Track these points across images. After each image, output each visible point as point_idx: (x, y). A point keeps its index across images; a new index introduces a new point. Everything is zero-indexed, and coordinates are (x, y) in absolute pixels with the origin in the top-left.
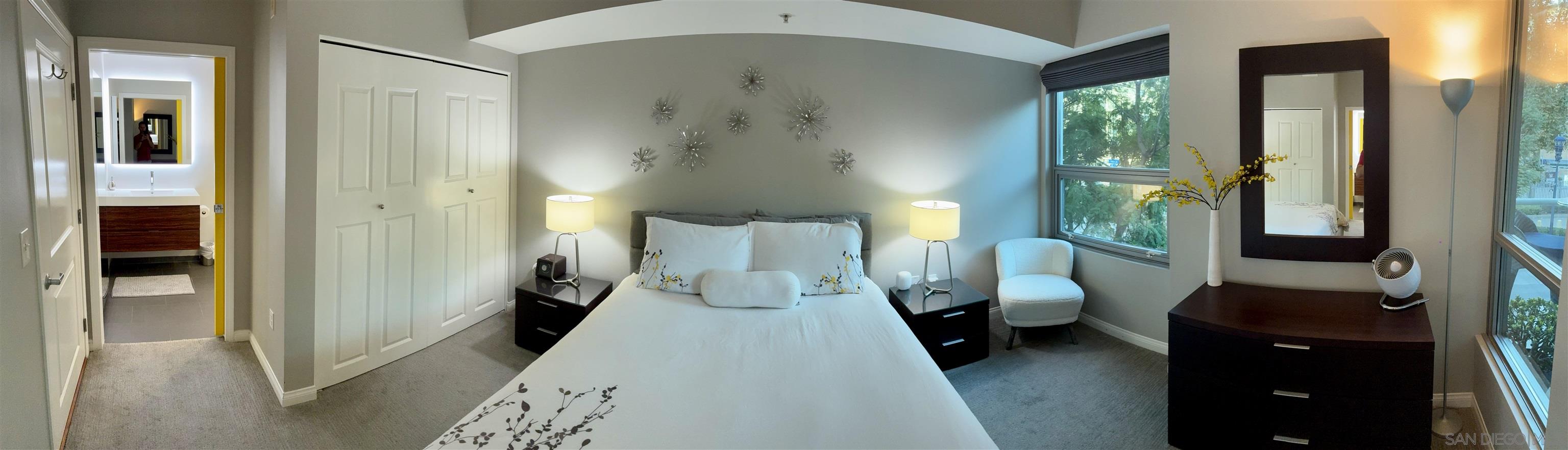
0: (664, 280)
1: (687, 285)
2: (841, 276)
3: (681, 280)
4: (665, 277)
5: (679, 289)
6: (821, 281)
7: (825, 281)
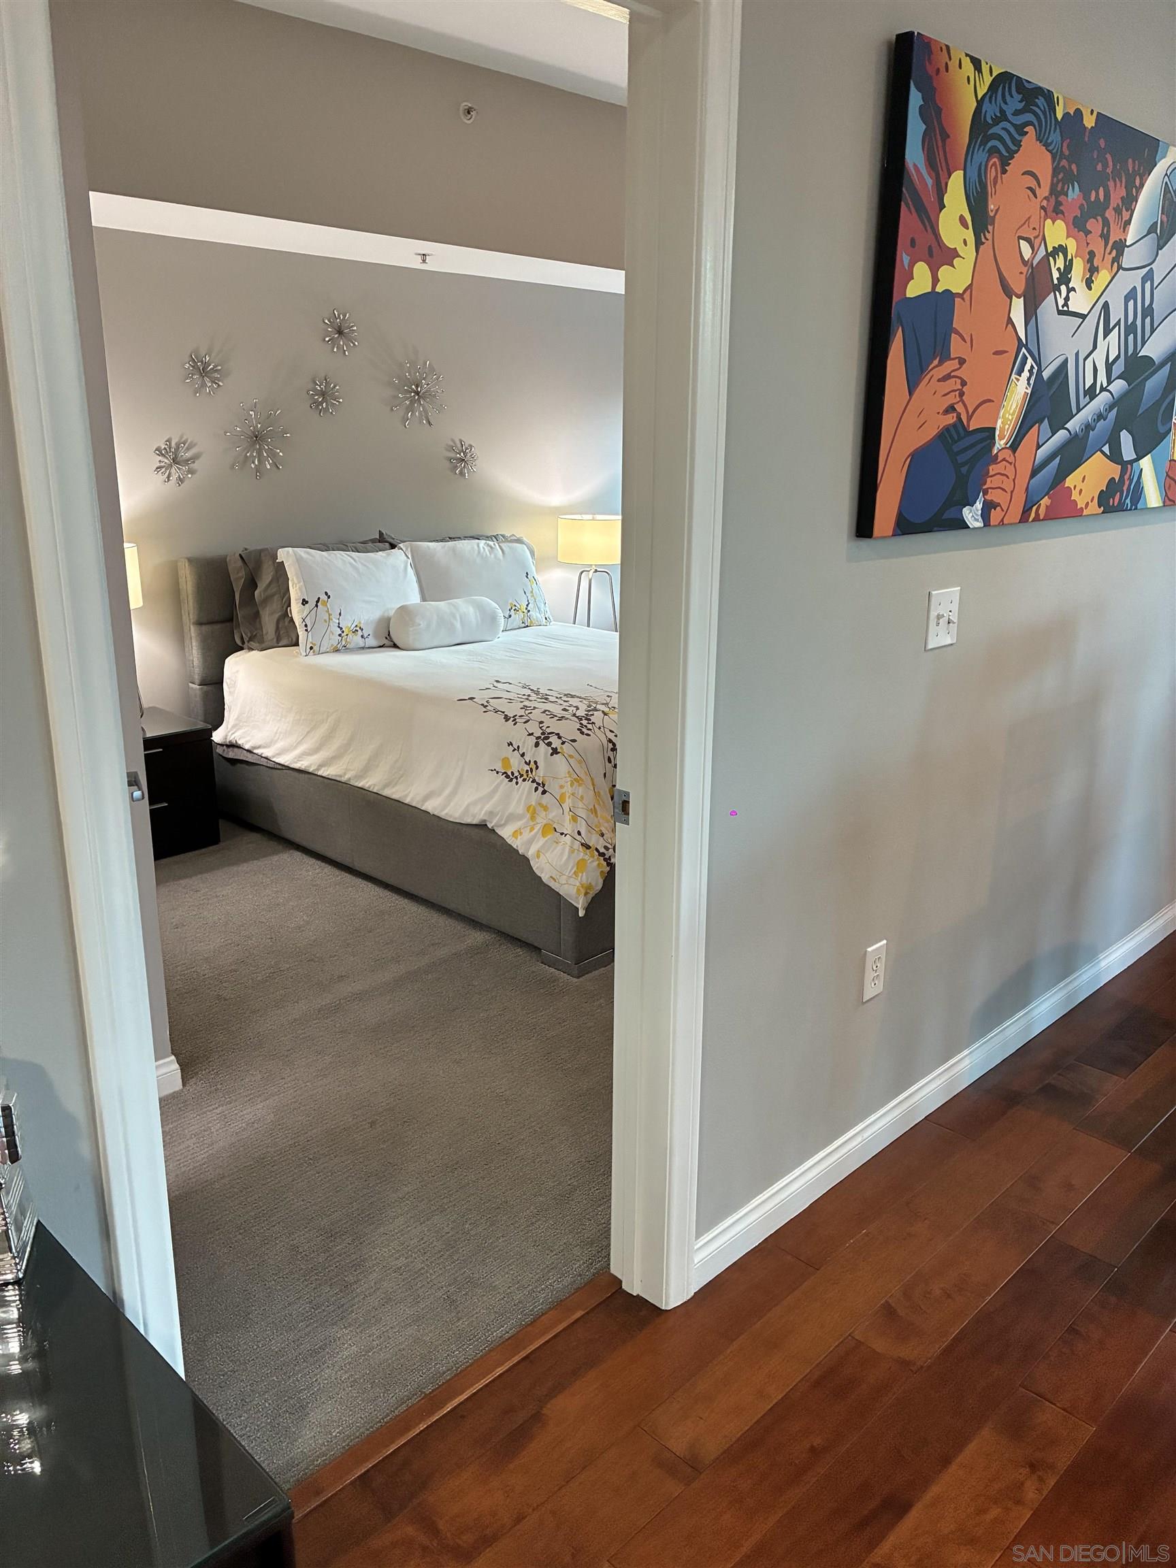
0: (343, 635)
1: (369, 635)
2: (529, 603)
3: (362, 630)
4: (343, 629)
5: (361, 643)
6: (510, 610)
7: (515, 610)
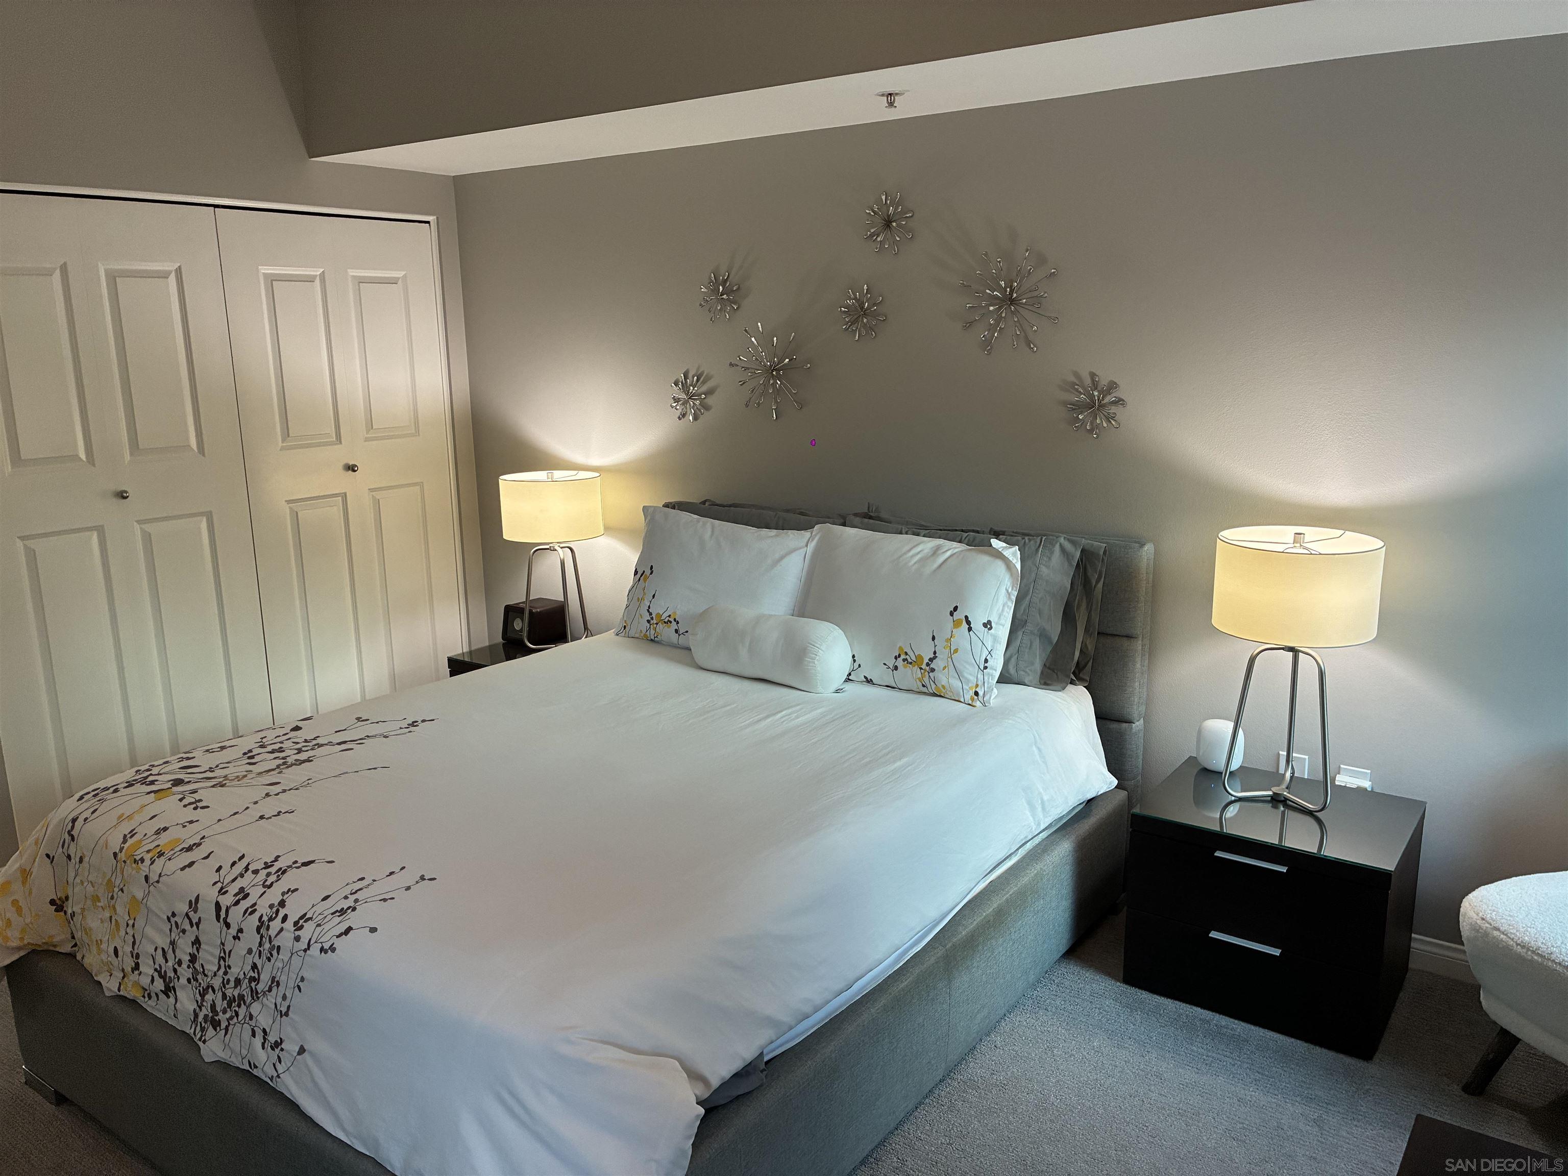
0: (652, 622)
1: (687, 632)
2: (935, 657)
3: (678, 623)
4: (654, 616)
5: (674, 638)
7: (904, 660)
